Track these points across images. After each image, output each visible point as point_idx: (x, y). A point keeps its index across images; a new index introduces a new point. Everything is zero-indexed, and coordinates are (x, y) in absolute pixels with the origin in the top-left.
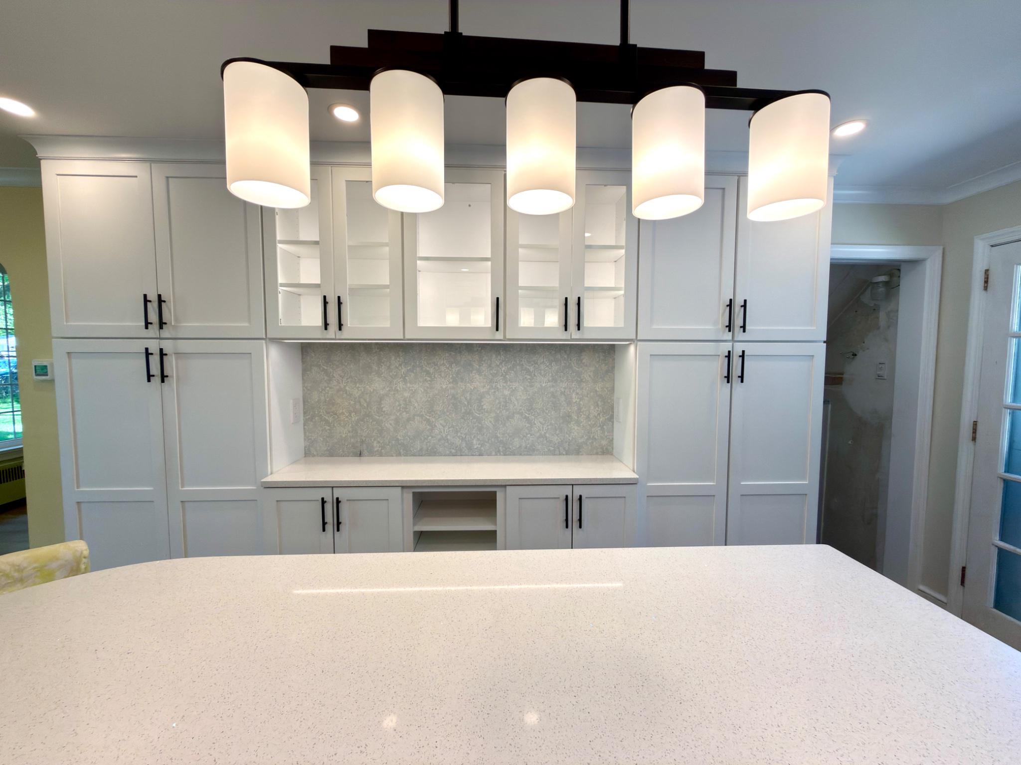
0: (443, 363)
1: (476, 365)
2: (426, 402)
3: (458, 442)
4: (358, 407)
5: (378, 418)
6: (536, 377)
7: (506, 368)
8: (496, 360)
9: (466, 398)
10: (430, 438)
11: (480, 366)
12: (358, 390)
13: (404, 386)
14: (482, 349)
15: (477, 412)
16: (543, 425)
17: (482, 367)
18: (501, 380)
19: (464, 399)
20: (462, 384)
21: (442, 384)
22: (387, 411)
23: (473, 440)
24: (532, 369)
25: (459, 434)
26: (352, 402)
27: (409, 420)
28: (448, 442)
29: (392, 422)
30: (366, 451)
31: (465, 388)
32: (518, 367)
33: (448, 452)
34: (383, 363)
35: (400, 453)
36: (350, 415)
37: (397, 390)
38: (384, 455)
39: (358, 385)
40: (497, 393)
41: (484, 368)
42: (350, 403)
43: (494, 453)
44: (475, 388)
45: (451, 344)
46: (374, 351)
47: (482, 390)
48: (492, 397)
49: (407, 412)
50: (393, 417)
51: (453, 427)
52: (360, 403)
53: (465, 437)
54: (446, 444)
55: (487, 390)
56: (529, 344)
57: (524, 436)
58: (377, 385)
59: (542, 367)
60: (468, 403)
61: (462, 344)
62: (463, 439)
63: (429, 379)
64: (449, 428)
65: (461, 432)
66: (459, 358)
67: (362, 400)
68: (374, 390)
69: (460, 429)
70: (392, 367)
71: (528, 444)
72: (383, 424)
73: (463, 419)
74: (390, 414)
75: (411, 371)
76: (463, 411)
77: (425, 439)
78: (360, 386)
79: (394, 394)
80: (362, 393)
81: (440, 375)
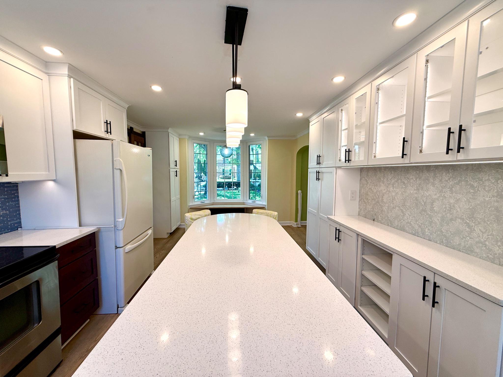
0: (412, 178)
1: (431, 180)
2: (402, 200)
3: (416, 227)
4: (375, 197)
5: (381, 204)
6: (480, 191)
7: (453, 182)
8: (445, 176)
9: (423, 201)
10: (402, 220)
11: (434, 180)
12: (376, 189)
13: (393, 189)
14: (436, 169)
15: (429, 211)
16: (483, 233)
17: (435, 181)
18: (448, 191)
19: (422, 201)
20: (421, 191)
21: (411, 190)
23: (426, 229)
24: (475, 184)
25: (418, 223)
28: (411, 225)
29: (387, 208)
30: (376, 219)
31: (423, 194)
32: (463, 183)
33: (411, 232)
34: (385, 177)
35: (388, 224)
36: (372, 201)
37: (390, 192)
38: (382, 223)
40: (444, 200)
41: (437, 182)
42: (372, 195)
43: (438, 242)
44: (430, 195)
45: (418, 166)
47: (434, 197)
48: (441, 203)
49: (393, 204)
50: (387, 205)
51: (414, 217)
53: (421, 225)
54: (410, 227)
55: (437, 197)
56: (475, 164)
57: (464, 237)
58: (382, 188)
59: (487, 183)
60: (424, 204)
61: (424, 166)
62: (420, 226)
63: (404, 187)
64: (412, 217)
65: (419, 221)
66: (421, 174)
67: (376, 194)
69: (418, 219)
70: (389, 179)
71: (467, 245)
72: (383, 208)
73: (420, 213)
74: (386, 203)
75: (397, 181)
76: (421, 208)
77: (400, 220)
78: (376, 188)
79: (388, 193)
80: (377, 191)
81: (410, 185)
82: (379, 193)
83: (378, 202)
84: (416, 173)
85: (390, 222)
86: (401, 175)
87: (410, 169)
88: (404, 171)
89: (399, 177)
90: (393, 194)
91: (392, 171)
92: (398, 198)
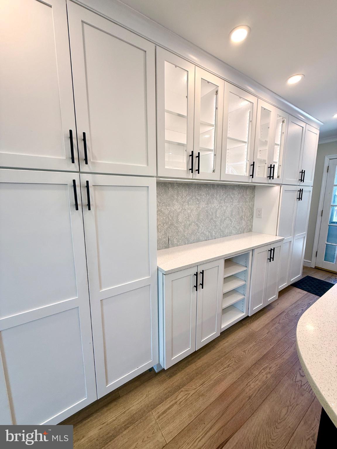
0: (204, 194)
1: (215, 195)
2: (196, 215)
4: (167, 220)
5: (176, 225)
6: (234, 200)
7: (225, 196)
8: (222, 192)
9: (211, 212)
10: (198, 233)
11: (217, 196)
12: (168, 210)
13: (188, 207)
15: (215, 218)
16: (235, 222)
18: (223, 202)
20: (210, 205)
21: (203, 205)
22: (181, 221)
23: (213, 232)
24: (233, 197)
25: (208, 230)
26: (165, 218)
27: (190, 225)
29: (183, 227)
30: (171, 245)
31: (211, 207)
32: (229, 196)
33: (204, 239)
34: (179, 194)
35: (185, 243)
36: (164, 225)
37: (185, 210)
38: (179, 245)
39: (167, 207)
40: (222, 208)
42: (163, 218)
46: (175, 187)
48: (220, 210)
49: (189, 221)
50: (183, 224)
51: (206, 227)
52: (169, 218)
54: (203, 235)
55: (218, 207)
57: (229, 228)
59: (236, 196)
60: (212, 214)
62: (209, 232)
63: (198, 203)
65: (209, 228)
66: (209, 191)
67: (169, 216)
68: (175, 210)
70: (183, 197)
72: (179, 229)
73: (210, 222)
74: (182, 223)
75: (191, 198)
76: (210, 218)
77: (196, 234)
78: (169, 208)
79: (184, 211)
80: (170, 212)
81: (202, 201)
82: (173, 213)
83: (172, 224)
84: (206, 190)
85: (186, 240)
86: (195, 192)
87: (202, 186)
88: (198, 188)
89: (193, 194)
90: (189, 211)
91: (187, 188)
92: (194, 214)
